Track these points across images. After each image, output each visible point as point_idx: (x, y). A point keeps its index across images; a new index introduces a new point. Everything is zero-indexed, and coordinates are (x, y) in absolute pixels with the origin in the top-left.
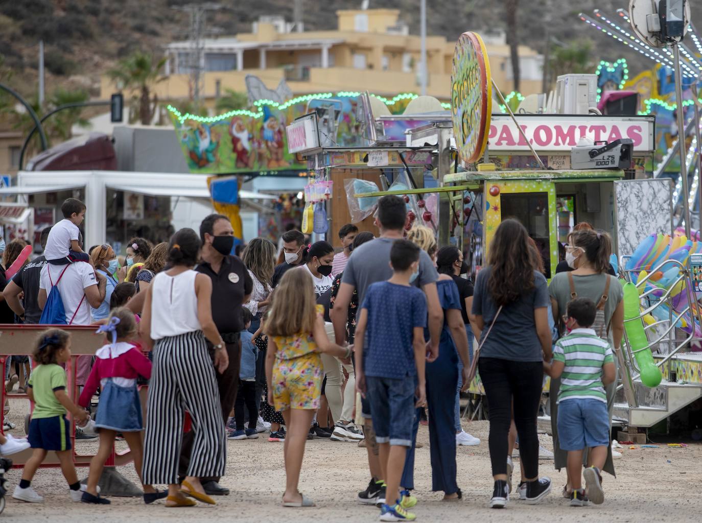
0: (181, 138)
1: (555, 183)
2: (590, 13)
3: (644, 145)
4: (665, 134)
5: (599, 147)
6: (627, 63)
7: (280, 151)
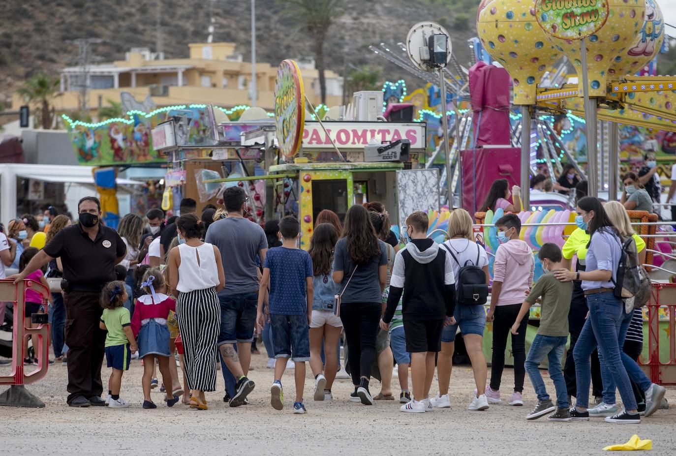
0: (72, 139)
1: (353, 172)
2: (377, 46)
3: (418, 144)
4: (434, 136)
5: (385, 145)
6: (406, 83)
7: (146, 148)
